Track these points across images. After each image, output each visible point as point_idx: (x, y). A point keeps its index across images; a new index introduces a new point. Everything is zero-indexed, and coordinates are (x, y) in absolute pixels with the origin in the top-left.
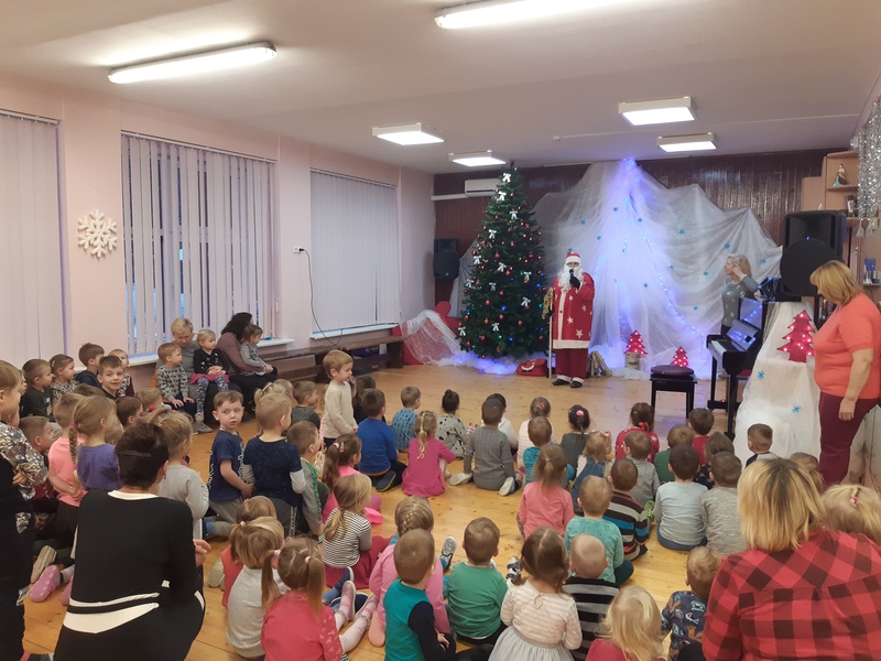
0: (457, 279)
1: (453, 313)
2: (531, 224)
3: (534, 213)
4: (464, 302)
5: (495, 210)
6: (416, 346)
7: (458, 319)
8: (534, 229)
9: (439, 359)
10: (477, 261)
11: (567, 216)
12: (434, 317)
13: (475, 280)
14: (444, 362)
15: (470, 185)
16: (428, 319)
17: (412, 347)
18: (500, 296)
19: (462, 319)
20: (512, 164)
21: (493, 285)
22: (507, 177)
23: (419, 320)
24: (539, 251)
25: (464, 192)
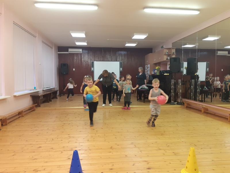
15: (70, 50)
25: (68, 52)
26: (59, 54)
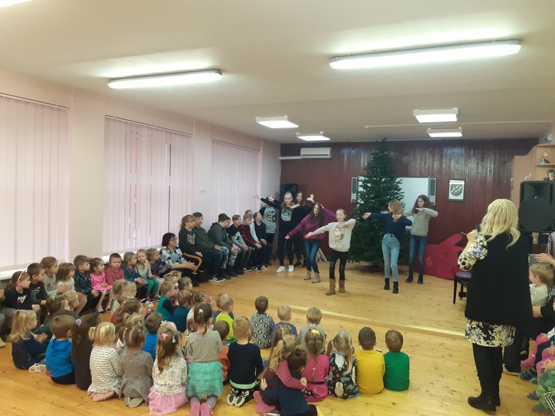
15: (304, 151)
25: (299, 155)
26: (282, 161)
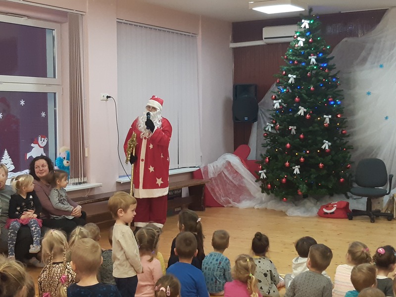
0: (256, 123)
1: (252, 156)
2: (330, 68)
3: (332, 58)
4: (264, 146)
5: (293, 55)
6: (217, 189)
7: (257, 163)
8: (333, 73)
9: (239, 202)
10: (277, 105)
11: (364, 60)
12: (235, 160)
13: (275, 124)
14: (245, 204)
16: (229, 163)
17: (213, 190)
18: (300, 138)
19: (262, 163)
20: (311, 10)
21: (293, 129)
22: (306, 23)
23: (220, 163)
24: (338, 95)
25: (262, 39)
26: (235, 49)
